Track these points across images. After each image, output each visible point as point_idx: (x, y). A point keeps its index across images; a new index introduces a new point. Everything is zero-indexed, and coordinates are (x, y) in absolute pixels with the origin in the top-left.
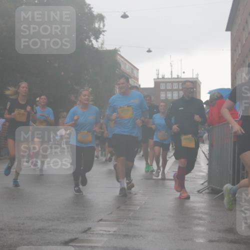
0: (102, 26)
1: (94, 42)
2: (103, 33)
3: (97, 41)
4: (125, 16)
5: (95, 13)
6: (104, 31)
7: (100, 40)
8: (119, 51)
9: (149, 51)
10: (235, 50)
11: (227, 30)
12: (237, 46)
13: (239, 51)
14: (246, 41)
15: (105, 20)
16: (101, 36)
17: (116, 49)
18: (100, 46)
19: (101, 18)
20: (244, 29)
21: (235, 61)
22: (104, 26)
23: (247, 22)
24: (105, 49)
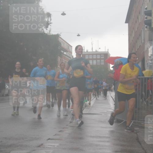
0: (49, 20)
1: (45, 30)
2: (50, 24)
3: (47, 29)
4: (64, 14)
5: (45, 12)
6: (51, 23)
7: (48, 29)
8: (60, 35)
9: (79, 35)
10: (131, 35)
11: (126, 22)
12: (132, 32)
13: (133, 35)
14: (137, 29)
15: (51, 16)
16: (49, 26)
17: (58, 34)
18: (48, 32)
19: (49, 15)
20: (136, 22)
21: (131, 42)
22: (51, 20)
23: (138, 18)
24: (51, 34)
